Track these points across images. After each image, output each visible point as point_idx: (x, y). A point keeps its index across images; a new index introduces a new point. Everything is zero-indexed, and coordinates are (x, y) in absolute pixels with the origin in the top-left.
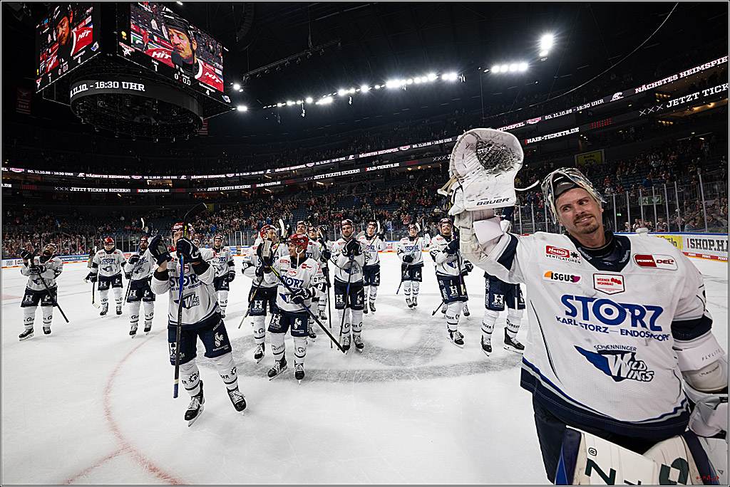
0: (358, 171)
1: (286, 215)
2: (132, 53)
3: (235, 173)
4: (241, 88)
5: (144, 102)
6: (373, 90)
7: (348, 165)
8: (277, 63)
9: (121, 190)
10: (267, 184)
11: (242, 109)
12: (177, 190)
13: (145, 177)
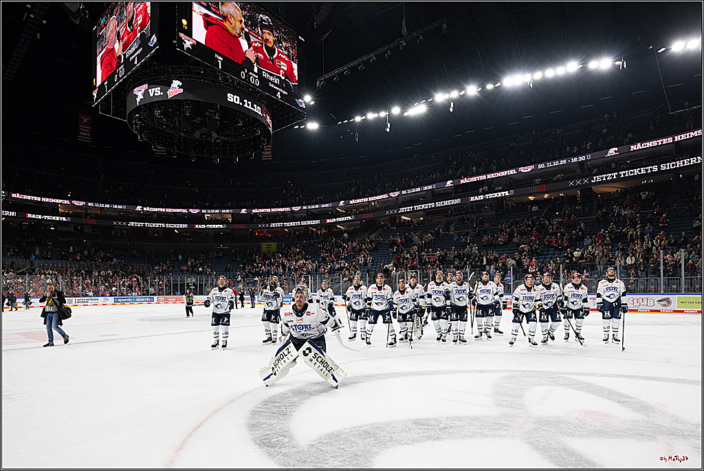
0: (457, 201)
1: (364, 257)
2: (193, 46)
3: (302, 205)
4: (312, 100)
5: (205, 112)
6: (483, 92)
7: (443, 194)
8: (360, 60)
9: (178, 226)
10: (340, 219)
11: (313, 126)
12: (236, 226)
13: (203, 211)
